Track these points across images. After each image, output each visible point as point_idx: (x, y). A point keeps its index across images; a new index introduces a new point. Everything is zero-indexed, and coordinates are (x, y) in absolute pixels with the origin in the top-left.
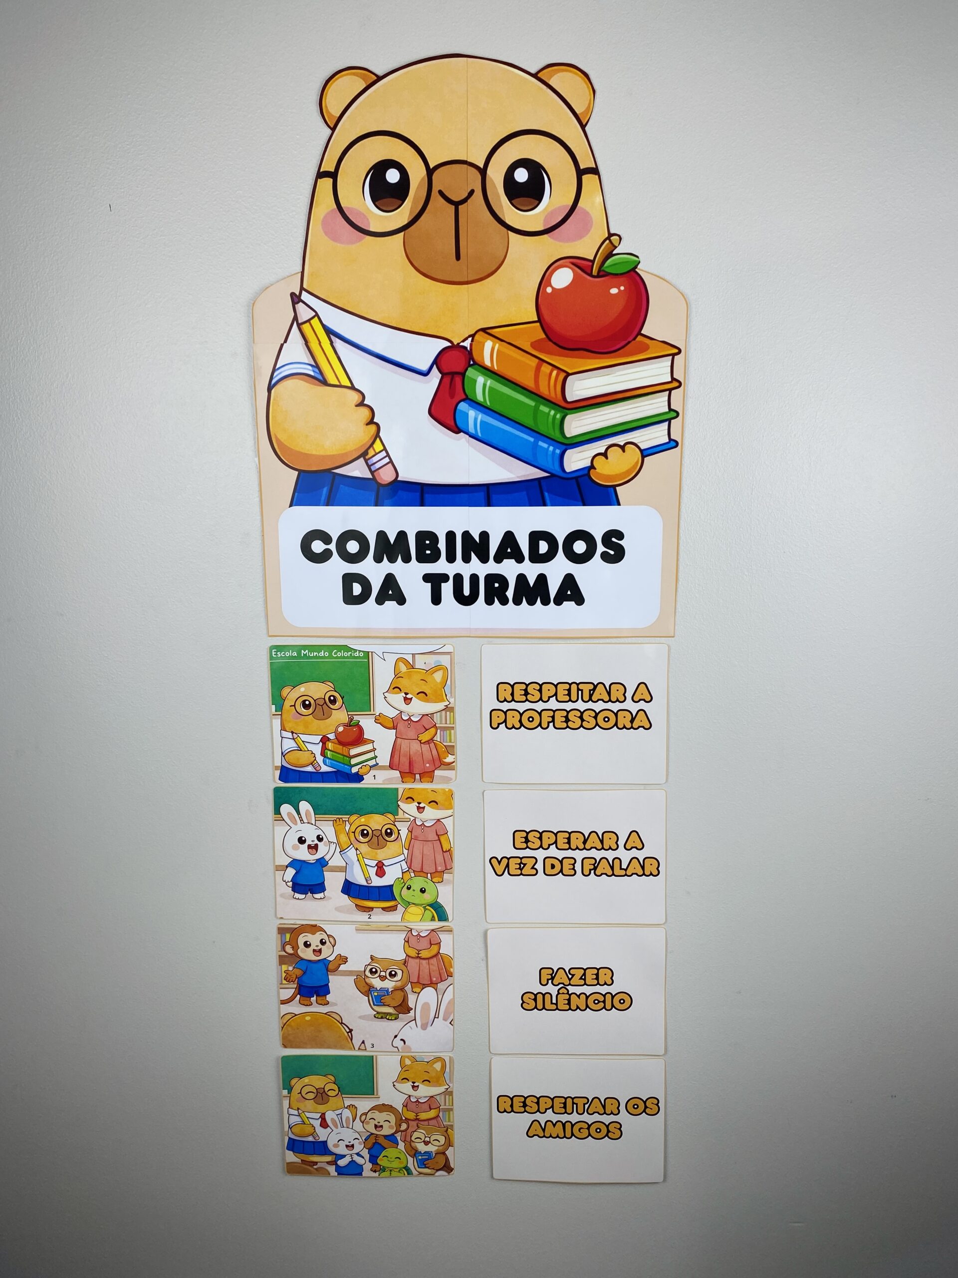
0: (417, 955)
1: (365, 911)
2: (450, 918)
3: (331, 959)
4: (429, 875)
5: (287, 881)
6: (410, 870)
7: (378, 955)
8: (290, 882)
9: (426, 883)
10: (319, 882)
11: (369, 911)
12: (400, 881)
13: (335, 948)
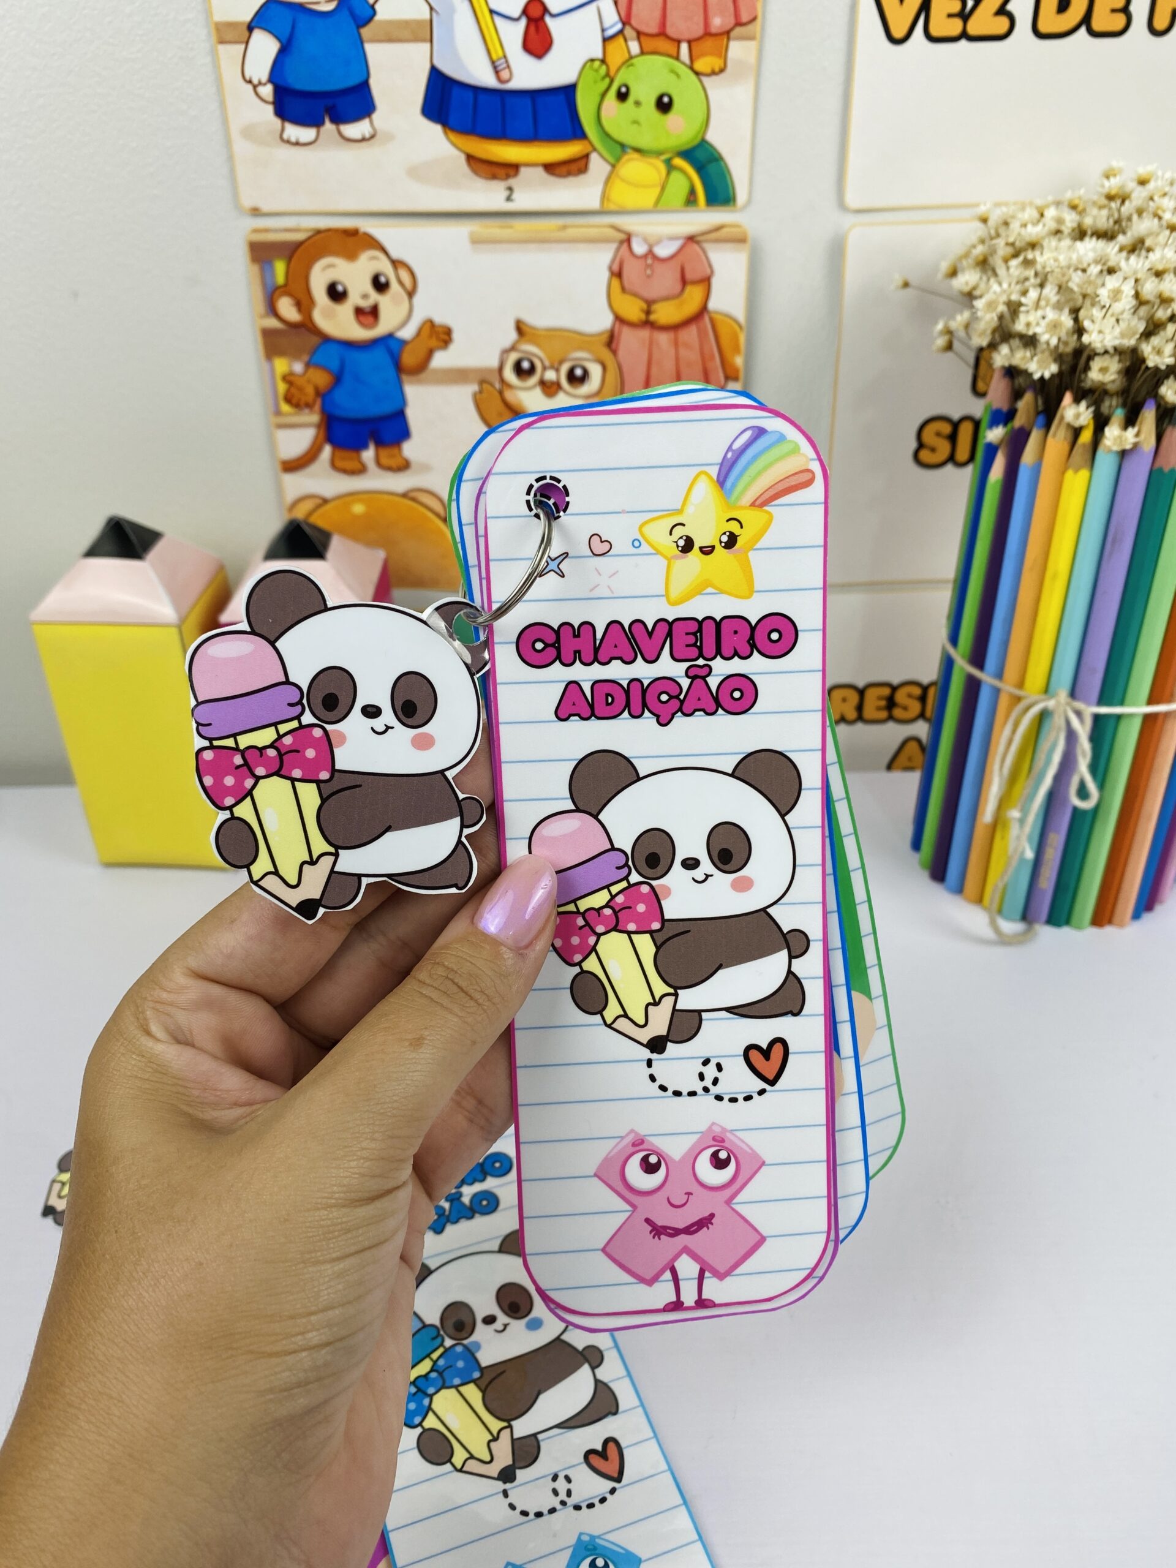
0: (643, 317)
1: (494, 177)
2: (741, 196)
3: (407, 333)
4: (684, 47)
5: (255, 81)
6: (629, 32)
7: (538, 320)
8: (265, 84)
9: (673, 77)
10: (353, 81)
11: (508, 177)
12: (597, 71)
13: (417, 299)
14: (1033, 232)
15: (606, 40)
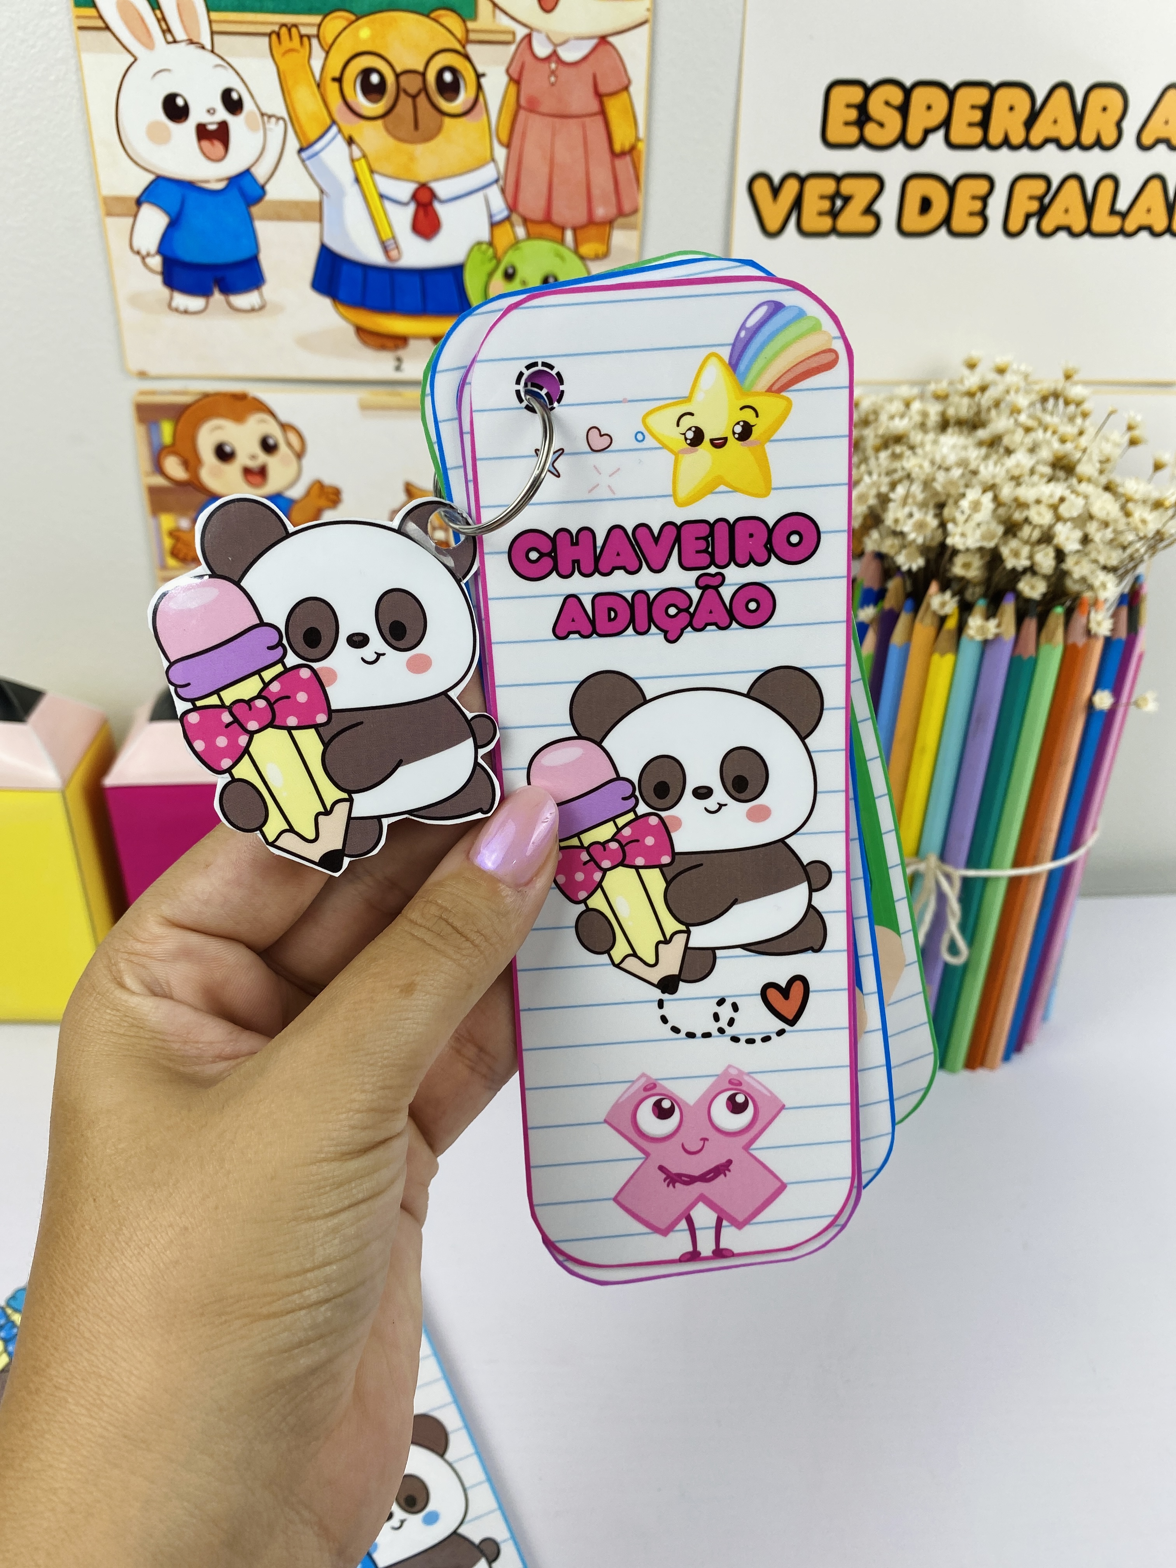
1: (384, 348)
3: (296, 493)
4: (569, 235)
5: (144, 252)
6: (515, 218)
8: (153, 256)
9: (558, 261)
10: (243, 254)
11: (396, 348)
12: (484, 253)
13: (305, 461)
14: (900, 425)
15: (493, 225)
